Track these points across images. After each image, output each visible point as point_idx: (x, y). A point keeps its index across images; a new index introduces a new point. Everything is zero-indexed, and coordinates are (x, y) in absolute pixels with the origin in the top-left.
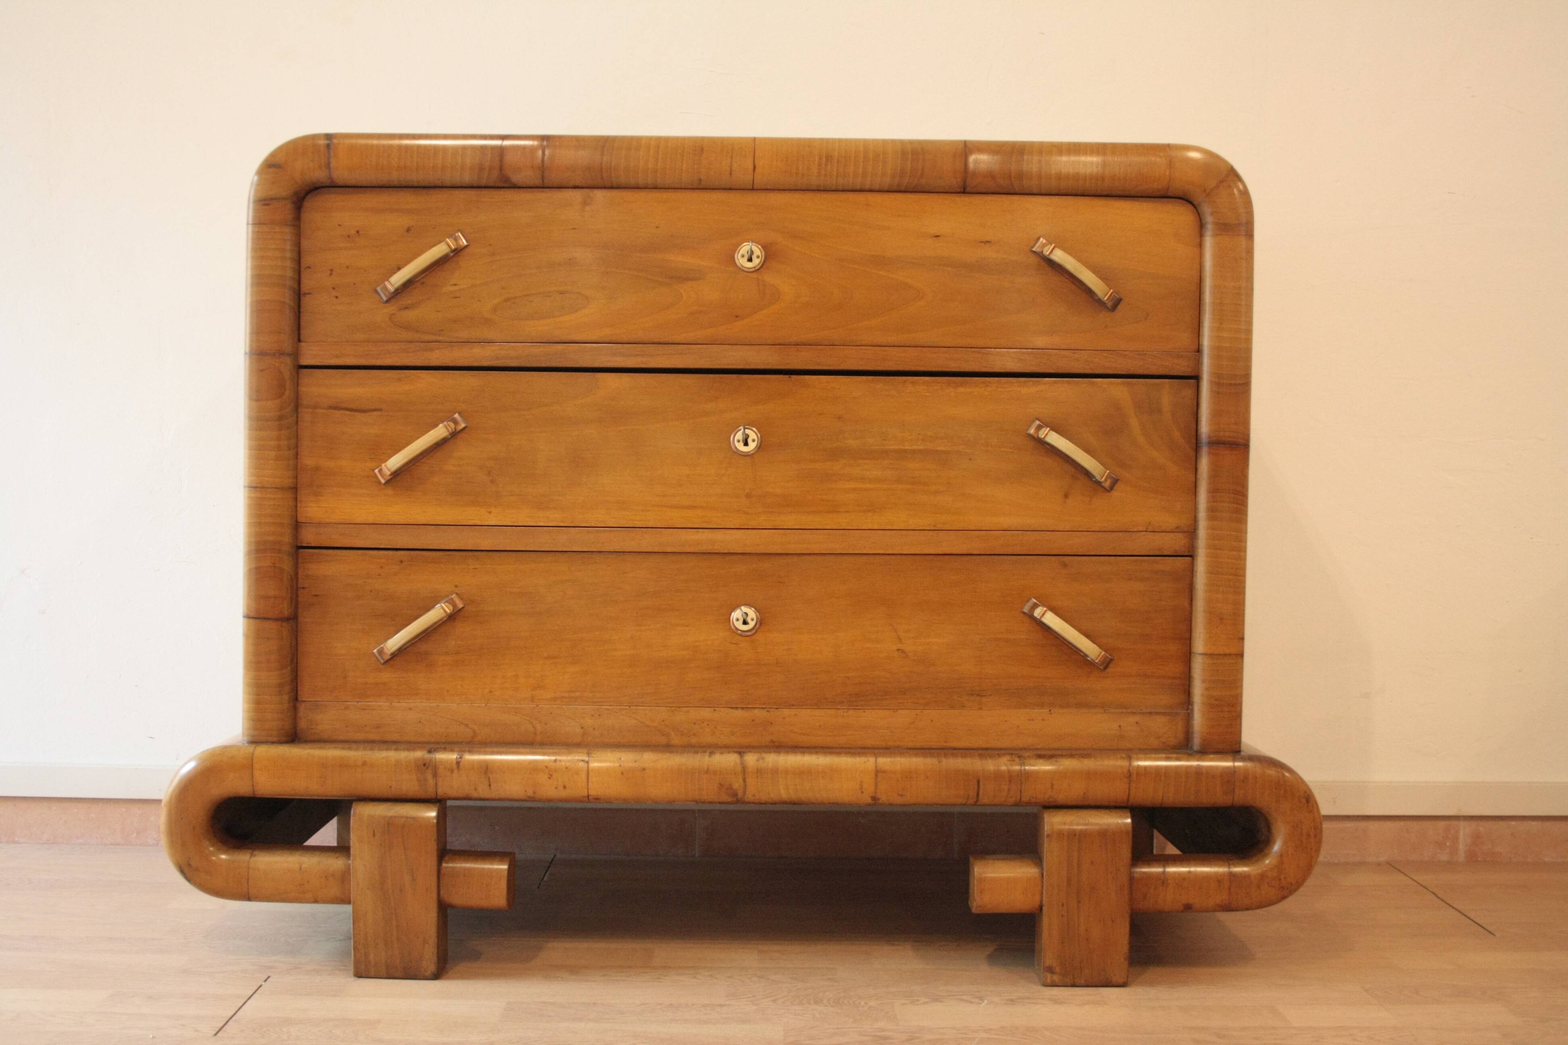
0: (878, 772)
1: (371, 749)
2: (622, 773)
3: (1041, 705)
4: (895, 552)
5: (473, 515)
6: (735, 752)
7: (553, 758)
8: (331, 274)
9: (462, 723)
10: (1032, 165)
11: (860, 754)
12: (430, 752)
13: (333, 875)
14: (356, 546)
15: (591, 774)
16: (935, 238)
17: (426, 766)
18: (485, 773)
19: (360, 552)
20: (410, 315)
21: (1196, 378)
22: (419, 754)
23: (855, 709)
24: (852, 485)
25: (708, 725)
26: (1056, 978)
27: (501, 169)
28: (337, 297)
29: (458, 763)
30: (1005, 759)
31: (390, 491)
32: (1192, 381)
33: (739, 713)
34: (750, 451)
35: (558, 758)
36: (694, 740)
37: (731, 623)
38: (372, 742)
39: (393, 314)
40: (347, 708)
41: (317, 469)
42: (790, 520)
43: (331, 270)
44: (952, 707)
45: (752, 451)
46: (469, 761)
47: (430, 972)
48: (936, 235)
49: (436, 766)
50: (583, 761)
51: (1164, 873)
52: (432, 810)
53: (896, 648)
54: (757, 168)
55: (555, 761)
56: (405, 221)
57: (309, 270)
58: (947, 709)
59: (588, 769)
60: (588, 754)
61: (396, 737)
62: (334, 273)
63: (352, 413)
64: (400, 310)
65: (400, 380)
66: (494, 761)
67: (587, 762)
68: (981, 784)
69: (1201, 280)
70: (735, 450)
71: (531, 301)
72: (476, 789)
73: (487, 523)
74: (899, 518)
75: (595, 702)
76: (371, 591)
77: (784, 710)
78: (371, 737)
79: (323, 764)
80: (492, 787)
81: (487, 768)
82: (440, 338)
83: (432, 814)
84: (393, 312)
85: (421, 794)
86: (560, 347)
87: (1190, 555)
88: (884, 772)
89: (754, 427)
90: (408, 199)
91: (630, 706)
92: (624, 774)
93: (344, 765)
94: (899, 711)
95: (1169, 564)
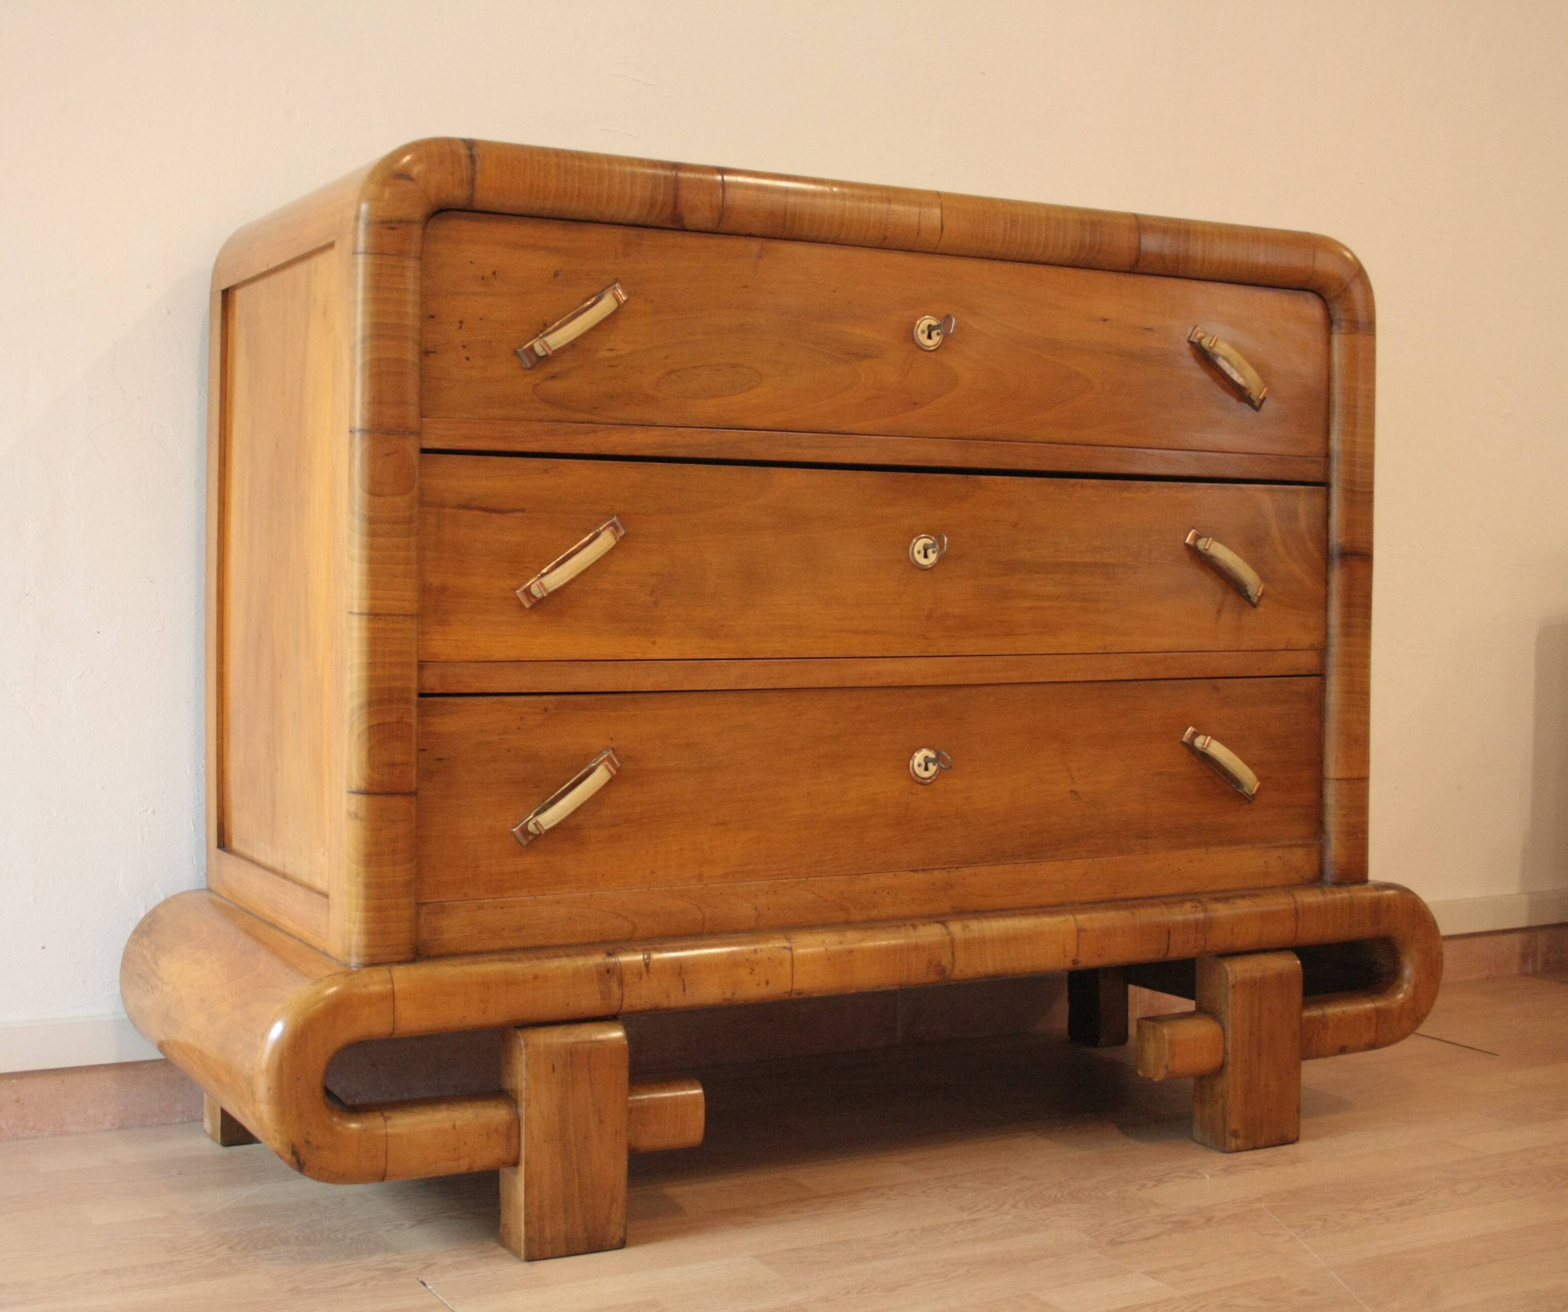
0: (1080, 931)
1: (538, 958)
2: (829, 959)
3: (1198, 845)
4: (1068, 679)
5: (632, 647)
6: (937, 922)
7: (752, 947)
8: (460, 328)
9: (621, 916)
10: (1197, 249)
11: (1057, 913)
12: (609, 954)
13: (496, 1131)
14: (492, 691)
15: (796, 963)
16: (1103, 322)
17: (611, 971)
18: (680, 974)
19: (496, 698)
20: (557, 387)
21: (1325, 484)
22: (598, 959)
23: (1033, 862)
24: (1028, 603)
25: (888, 893)
26: (1239, 1142)
27: (675, 206)
28: (468, 359)
29: (647, 965)
30: (1188, 906)
31: (535, 618)
32: (1323, 488)
33: (919, 876)
34: (928, 565)
35: (758, 947)
36: (874, 913)
37: (911, 769)
38: (512, 950)
39: (538, 384)
40: (480, 907)
41: (443, 589)
42: (969, 645)
43: (461, 322)
44: (1121, 852)
45: (930, 565)
46: (658, 960)
47: (618, 1239)
48: (1105, 318)
49: (621, 973)
50: (785, 948)
51: (1324, 1016)
52: (615, 1030)
53: (1070, 789)
54: (944, 229)
55: (755, 951)
56: (554, 262)
57: (432, 319)
58: (1116, 856)
59: (793, 957)
60: (788, 940)
61: (540, 941)
62: (464, 325)
63: (488, 514)
64: (546, 379)
65: (546, 471)
66: (686, 959)
67: (790, 949)
68: (1171, 934)
69: (1329, 379)
70: (914, 563)
71: (699, 375)
72: (668, 996)
73: (650, 657)
74: (1071, 640)
75: (769, 876)
76: (509, 750)
77: (964, 869)
78: (511, 943)
79: (486, 984)
80: (687, 991)
81: (681, 968)
82: (594, 418)
83: (617, 1034)
84: (538, 381)
85: (602, 1010)
86: (734, 434)
87: (1321, 675)
88: (1085, 930)
89: (933, 536)
90: (555, 235)
91: (807, 878)
92: (831, 959)
93: (511, 982)
94: (1074, 861)
95: (1302, 685)
